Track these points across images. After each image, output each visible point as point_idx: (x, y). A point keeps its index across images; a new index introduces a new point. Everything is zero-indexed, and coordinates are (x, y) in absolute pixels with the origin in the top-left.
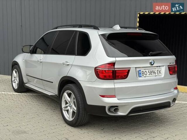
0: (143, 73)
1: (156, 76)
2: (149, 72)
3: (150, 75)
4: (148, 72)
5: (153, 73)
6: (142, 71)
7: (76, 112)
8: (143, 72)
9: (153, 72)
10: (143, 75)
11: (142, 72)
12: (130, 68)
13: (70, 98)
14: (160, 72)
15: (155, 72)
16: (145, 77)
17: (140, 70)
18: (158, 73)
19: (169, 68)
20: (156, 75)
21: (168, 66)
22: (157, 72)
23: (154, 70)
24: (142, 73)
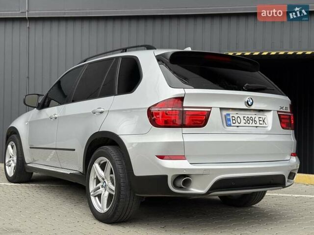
0: (235, 120)
1: (257, 127)
2: (245, 118)
3: (247, 125)
4: (242, 119)
5: (251, 122)
6: (231, 115)
7: (114, 194)
8: (234, 118)
9: (252, 120)
10: (233, 123)
11: (232, 117)
12: (211, 108)
13: (104, 171)
14: (264, 121)
15: (255, 121)
16: (238, 126)
17: (229, 115)
18: (261, 122)
19: (279, 115)
20: (258, 125)
21: (278, 112)
22: (260, 120)
23: (253, 117)
24: (233, 120)
